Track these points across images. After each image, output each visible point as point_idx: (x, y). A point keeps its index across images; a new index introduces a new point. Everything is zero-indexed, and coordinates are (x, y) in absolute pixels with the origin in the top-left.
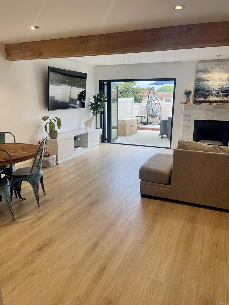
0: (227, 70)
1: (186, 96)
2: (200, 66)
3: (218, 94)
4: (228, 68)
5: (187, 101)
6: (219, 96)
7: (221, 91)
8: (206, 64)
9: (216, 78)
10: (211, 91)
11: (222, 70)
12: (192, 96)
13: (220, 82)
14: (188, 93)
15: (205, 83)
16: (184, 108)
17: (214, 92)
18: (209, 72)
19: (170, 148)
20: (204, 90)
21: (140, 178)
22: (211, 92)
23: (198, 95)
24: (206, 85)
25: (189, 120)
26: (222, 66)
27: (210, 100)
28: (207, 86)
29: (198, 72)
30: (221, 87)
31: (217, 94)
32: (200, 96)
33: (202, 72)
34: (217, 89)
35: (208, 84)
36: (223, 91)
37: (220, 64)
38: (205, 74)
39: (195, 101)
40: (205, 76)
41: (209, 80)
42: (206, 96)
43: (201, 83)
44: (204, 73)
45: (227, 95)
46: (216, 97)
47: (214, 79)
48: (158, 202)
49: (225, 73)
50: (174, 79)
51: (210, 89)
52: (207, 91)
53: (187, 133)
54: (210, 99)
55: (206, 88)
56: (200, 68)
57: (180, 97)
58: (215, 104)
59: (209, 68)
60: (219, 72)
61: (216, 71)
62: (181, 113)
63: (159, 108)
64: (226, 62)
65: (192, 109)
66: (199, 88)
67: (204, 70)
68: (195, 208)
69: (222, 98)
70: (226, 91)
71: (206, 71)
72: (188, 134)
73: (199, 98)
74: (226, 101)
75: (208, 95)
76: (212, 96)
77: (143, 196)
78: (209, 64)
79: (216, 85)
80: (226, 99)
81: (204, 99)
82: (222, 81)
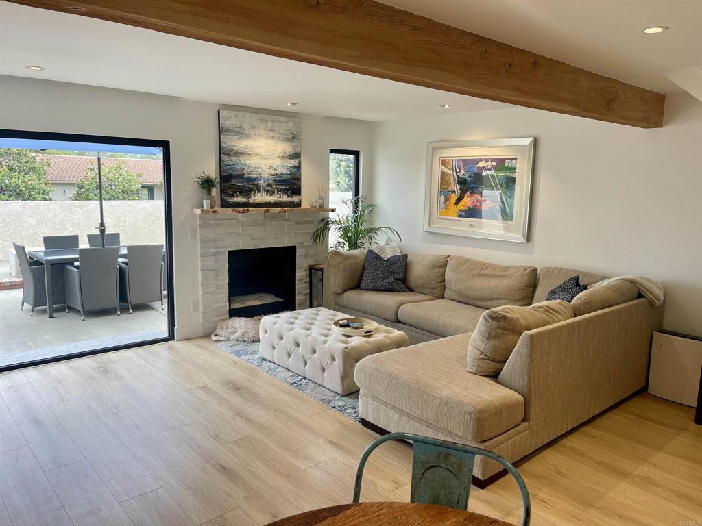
0: (281, 136)
2: (228, 119)
3: (270, 188)
4: (280, 131)
6: (271, 193)
7: (275, 181)
8: (240, 114)
9: (262, 151)
10: (256, 179)
11: (271, 134)
12: (215, 192)
13: (270, 161)
14: (207, 184)
15: (242, 159)
16: (199, 222)
17: (262, 183)
18: (247, 136)
20: (240, 176)
22: (256, 182)
23: (230, 188)
24: (246, 165)
25: (215, 254)
26: (270, 124)
27: (257, 201)
28: (246, 168)
29: (221, 131)
30: (273, 172)
31: (268, 188)
32: (236, 192)
33: (233, 134)
34: (266, 175)
35: (248, 162)
36: (278, 181)
37: (267, 121)
38: (239, 139)
39: (225, 205)
40: (241, 144)
41: (249, 155)
42: (248, 192)
43: (234, 159)
44: (237, 137)
45: (285, 189)
46: (267, 194)
47: (259, 152)
49: (276, 141)
50: (165, 145)
51: (254, 176)
52: (250, 180)
53: (213, 288)
54: (256, 198)
55: (245, 172)
56: (229, 124)
57: (185, 189)
58: (277, 210)
59: (246, 126)
60: (267, 137)
61: (260, 136)
62: (194, 237)
64: (277, 118)
65: (219, 225)
66: (231, 172)
67: (236, 129)
69: (279, 196)
70: (283, 181)
71: (241, 133)
72: (217, 289)
73: (233, 196)
74: (285, 203)
75: (251, 190)
76: (259, 191)
78: (244, 116)
79: (265, 168)
80: (285, 198)
81: (244, 200)
82: (274, 159)
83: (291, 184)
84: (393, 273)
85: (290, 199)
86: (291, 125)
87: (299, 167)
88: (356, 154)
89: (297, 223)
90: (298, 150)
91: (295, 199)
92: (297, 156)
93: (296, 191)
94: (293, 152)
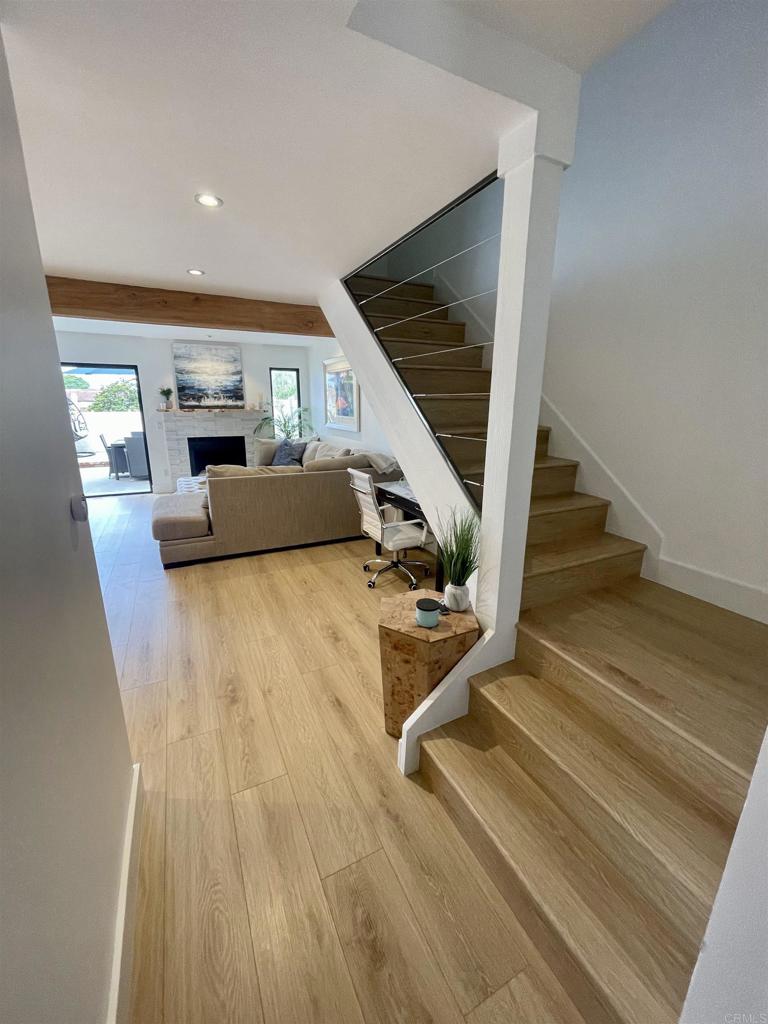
1: (164, 398)
5: (169, 407)
8: (189, 345)
10: (204, 390)
11: (216, 358)
12: (174, 397)
13: (216, 377)
14: (167, 393)
16: (163, 418)
17: (209, 392)
18: (195, 360)
19: (151, 492)
20: (192, 388)
21: (156, 537)
23: (184, 396)
25: (177, 440)
26: (214, 351)
29: (176, 357)
34: (213, 387)
35: (197, 378)
39: (182, 407)
42: (199, 399)
48: (198, 567)
50: (134, 367)
52: (199, 390)
53: (178, 461)
56: (179, 352)
57: (153, 399)
58: (218, 410)
60: (212, 360)
62: (161, 427)
63: (82, 421)
65: (180, 421)
68: (255, 557)
71: (189, 358)
72: (181, 462)
75: (201, 397)
77: (167, 567)
79: (212, 382)
80: (230, 402)
81: (197, 404)
82: (219, 375)
83: (236, 393)
84: (290, 455)
85: (235, 403)
86: (232, 352)
87: (241, 381)
88: (297, 370)
89: (242, 420)
90: (239, 369)
91: (239, 403)
92: (239, 373)
93: (241, 398)
94: (235, 371)
